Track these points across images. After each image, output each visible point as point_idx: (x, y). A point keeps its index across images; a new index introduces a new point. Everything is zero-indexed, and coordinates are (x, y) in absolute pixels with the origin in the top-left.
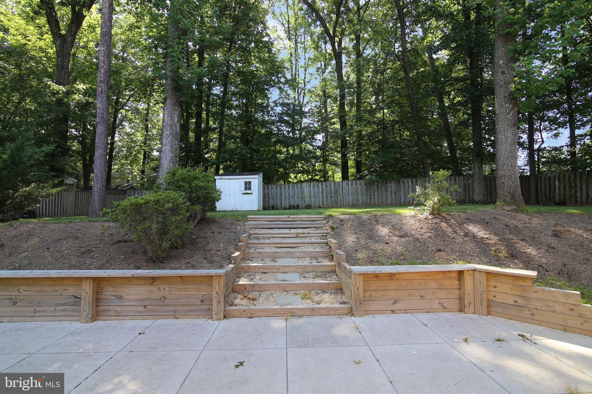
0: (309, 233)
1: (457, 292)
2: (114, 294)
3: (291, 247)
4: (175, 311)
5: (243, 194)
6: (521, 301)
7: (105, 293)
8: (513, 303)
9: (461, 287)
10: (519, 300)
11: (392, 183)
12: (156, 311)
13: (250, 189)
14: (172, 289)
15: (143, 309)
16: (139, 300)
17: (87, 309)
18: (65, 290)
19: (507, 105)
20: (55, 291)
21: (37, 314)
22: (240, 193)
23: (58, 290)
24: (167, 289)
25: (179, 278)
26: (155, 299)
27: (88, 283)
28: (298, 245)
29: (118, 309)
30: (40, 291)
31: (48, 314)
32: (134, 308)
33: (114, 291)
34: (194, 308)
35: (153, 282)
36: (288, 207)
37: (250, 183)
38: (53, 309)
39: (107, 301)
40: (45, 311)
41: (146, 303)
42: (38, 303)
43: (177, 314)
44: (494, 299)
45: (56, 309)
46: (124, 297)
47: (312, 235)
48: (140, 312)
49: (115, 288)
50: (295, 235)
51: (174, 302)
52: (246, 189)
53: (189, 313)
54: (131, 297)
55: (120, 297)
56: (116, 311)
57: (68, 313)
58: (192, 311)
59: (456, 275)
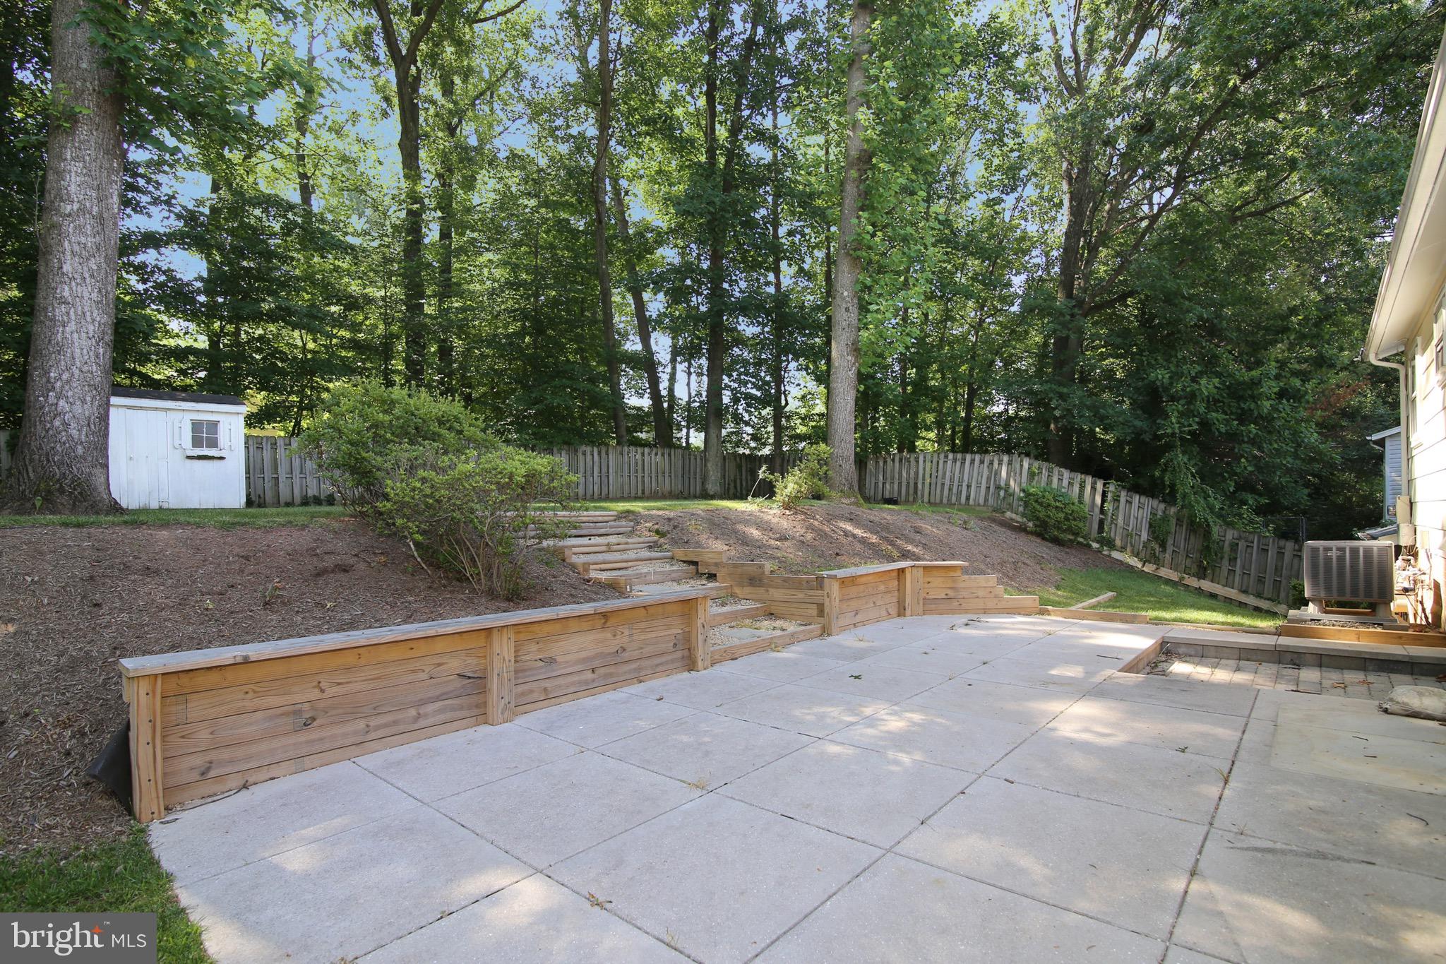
0: (627, 543)
1: (896, 594)
2: (541, 657)
3: (620, 569)
4: (639, 669)
5: (188, 457)
6: (951, 593)
7: (523, 658)
8: (944, 597)
9: (901, 588)
10: (949, 592)
11: (563, 453)
12: (611, 675)
13: (213, 443)
14: (634, 631)
15: (589, 675)
16: (584, 660)
17: (505, 693)
18: (439, 665)
19: (850, 358)
20: (414, 671)
21: (372, 736)
22: (178, 456)
23: (423, 668)
24: (627, 632)
25: (643, 609)
26: (609, 654)
27: (505, 639)
28: (630, 564)
29: (548, 684)
30: (379, 678)
31: (402, 728)
32: (576, 678)
33: (539, 650)
34: (663, 659)
35: (605, 623)
36: (298, 499)
37: (214, 426)
38: (413, 712)
39: (527, 673)
40: (394, 722)
41: (596, 664)
42: (375, 709)
43: (642, 674)
44: (927, 597)
45: (421, 712)
46: (559, 659)
47: (631, 546)
48: (586, 682)
49: (541, 645)
50: (604, 548)
51: (636, 654)
52: (197, 442)
53: (658, 670)
54: (568, 658)
55: (551, 661)
56: (545, 689)
57: (449, 716)
58: (661, 664)
59: (895, 574)
